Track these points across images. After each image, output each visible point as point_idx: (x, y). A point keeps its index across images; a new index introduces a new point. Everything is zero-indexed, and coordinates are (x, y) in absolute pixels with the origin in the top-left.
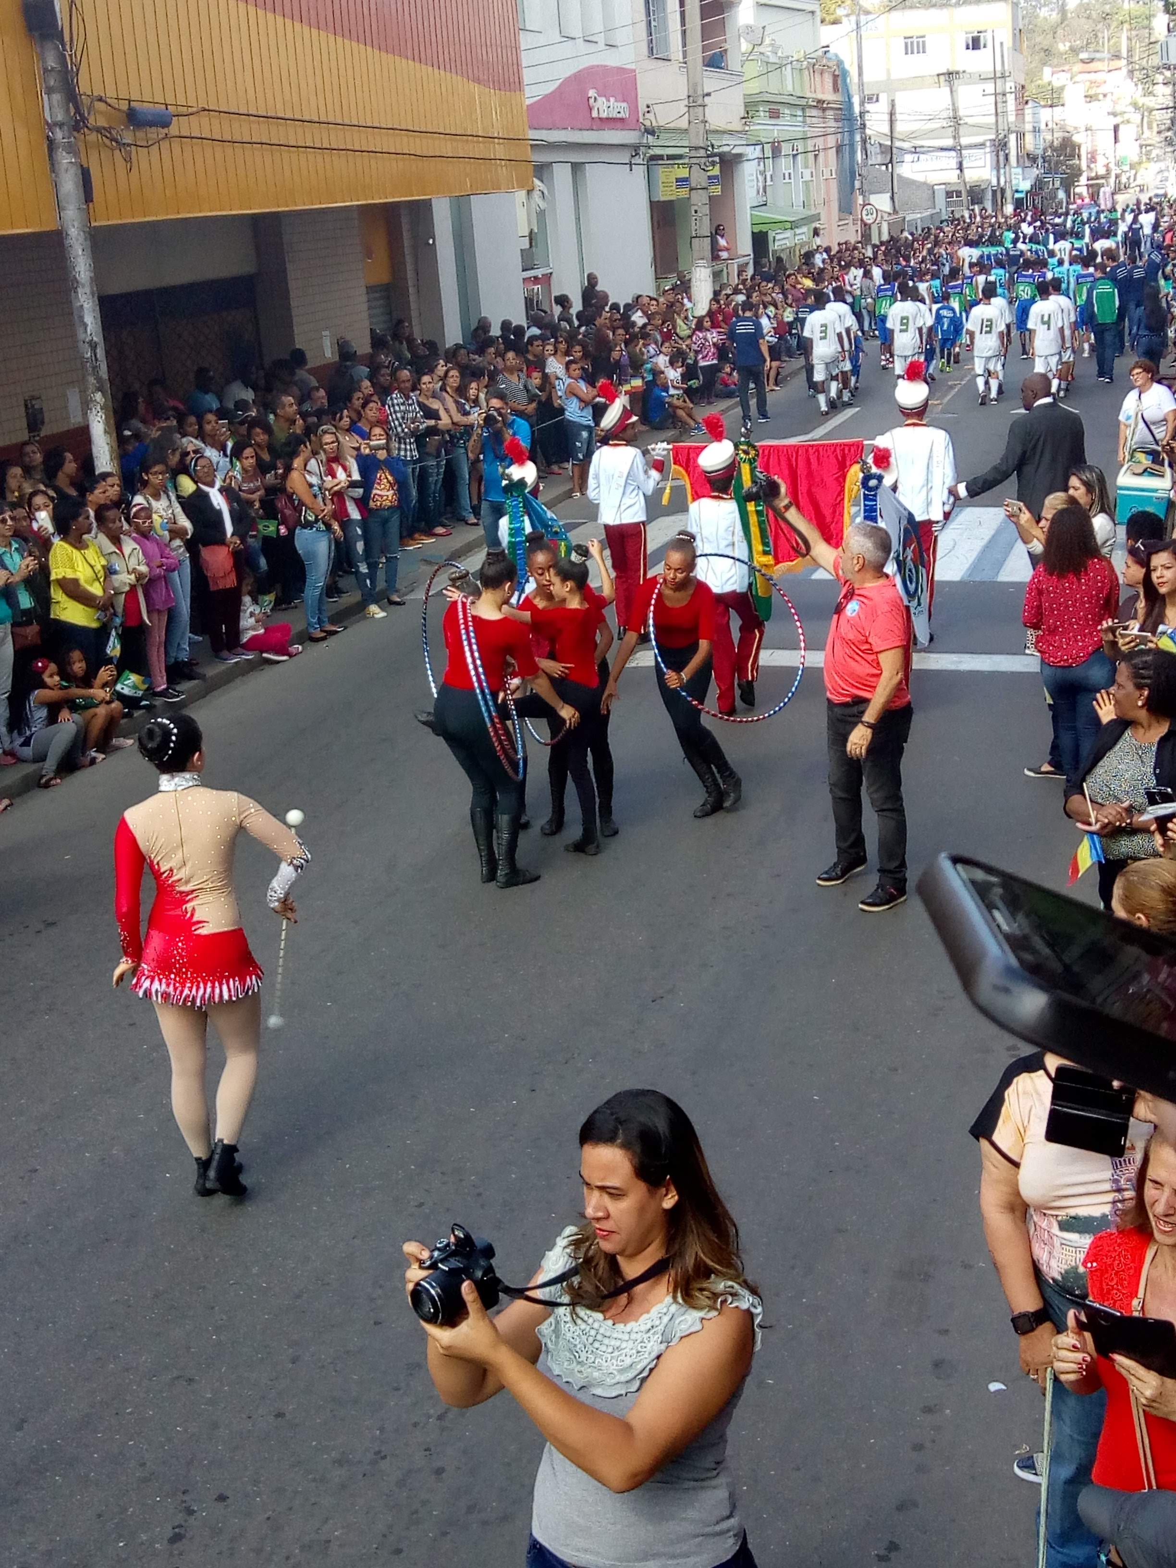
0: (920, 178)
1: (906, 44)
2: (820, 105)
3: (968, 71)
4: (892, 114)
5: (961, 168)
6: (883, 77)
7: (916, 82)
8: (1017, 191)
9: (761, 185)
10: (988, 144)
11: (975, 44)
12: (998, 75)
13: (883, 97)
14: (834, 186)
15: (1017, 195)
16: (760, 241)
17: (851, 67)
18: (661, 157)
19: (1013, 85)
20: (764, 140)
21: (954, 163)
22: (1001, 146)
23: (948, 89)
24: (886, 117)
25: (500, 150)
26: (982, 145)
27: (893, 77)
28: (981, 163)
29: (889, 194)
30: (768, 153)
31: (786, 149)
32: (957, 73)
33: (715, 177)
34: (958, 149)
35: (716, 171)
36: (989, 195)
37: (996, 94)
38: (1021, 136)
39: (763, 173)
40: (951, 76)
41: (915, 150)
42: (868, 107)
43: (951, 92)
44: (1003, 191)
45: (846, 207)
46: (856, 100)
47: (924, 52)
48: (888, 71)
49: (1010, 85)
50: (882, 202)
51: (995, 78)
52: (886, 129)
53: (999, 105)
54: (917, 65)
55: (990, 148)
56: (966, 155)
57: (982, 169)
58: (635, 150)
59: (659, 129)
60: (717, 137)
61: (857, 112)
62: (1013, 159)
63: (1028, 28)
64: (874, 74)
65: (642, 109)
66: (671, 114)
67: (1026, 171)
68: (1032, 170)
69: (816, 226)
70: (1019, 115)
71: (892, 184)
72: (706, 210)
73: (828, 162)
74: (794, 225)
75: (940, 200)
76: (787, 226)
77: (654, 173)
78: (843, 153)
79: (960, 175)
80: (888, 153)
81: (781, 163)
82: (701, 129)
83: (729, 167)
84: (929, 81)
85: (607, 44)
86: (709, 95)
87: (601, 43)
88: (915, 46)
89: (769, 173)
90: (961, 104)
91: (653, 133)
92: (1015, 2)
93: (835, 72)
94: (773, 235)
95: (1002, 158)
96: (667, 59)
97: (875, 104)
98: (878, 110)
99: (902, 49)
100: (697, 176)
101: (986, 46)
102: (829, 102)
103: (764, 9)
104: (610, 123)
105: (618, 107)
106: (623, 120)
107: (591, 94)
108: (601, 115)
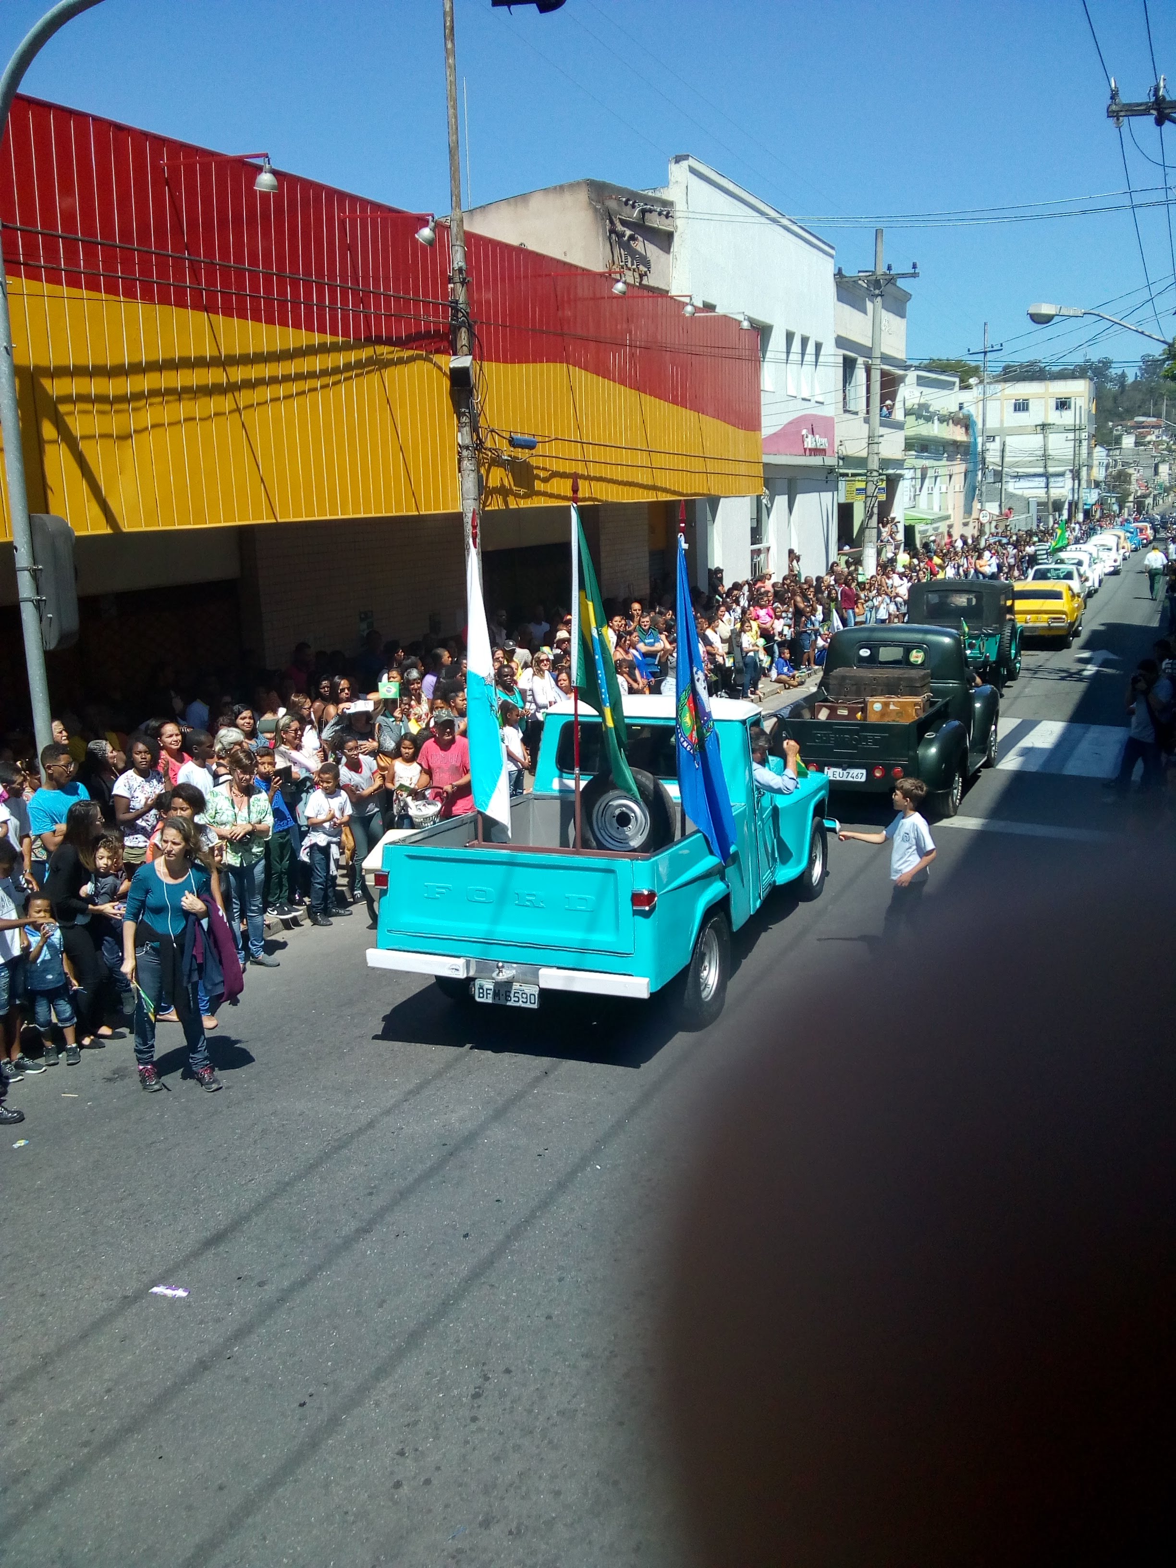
0: (1019, 492)
1: (1015, 405)
2: (955, 443)
3: (1057, 423)
4: (1003, 451)
5: (1047, 487)
6: (999, 425)
7: (1019, 431)
8: (1085, 504)
9: (912, 494)
10: (1068, 472)
11: (1063, 404)
12: (1077, 428)
13: (997, 439)
14: (961, 497)
15: (1086, 507)
16: (909, 531)
17: (978, 420)
18: (846, 475)
19: (1086, 434)
20: (917, 467)
21: (1043, 485)
22: (1076, 475)
23: (1042, 436)
24: (999, 454)
25: (743, 469)
26: (1062, 475)
27: (1005, 425)
28: (1061, 484)
29: (998, 503)
30: (919, 475)
31: (931, 473)
32: (1049, 425)
33: (883, 489)
34: (1046, 476)
35: (884, 485)
36: (1066, 506)
37: (1075, 440)
38: (1090, 467)
39: (914, 486)
40: (1044, 427)
41: (1018, 477)
42: (988, 445)
43: (1044, 437)
44: (1077, 504)
45: (968, 511)
46: (980, 440)
47: (1027, 409)
48: (1002, 421)
49: (1084, 435)
50: (993, 508)
51: (1075, 430)
52: (998, 460)
53: (1077, 448)
54: (1022, 418)
55: (1069, 475)
56: (1052, 480)
57: (1062, 489)
58: (831, 470)
59: (848, 457)
60: (885, 463)
61: (979, 449)
62: (1084, 484)
63: (1099, 396)
64: (992, 423)
65: (837, 443)
66: (856, 448)
67: (1093, 491)
68: (1097, 491)
69: (948, 522)
70: (1090, 454)
71: (1000, 496)
72: (876, 510)
73: (959, 481)
74: (933, 521)
75: (1033, 508)
76: (929, 522)
77: (842, 485)
78: (969, 476)
79: (1047, 493)
80: (999, 476)
81: (927, 481)
82: (876, 458)
83: (892, 483)
84: (1029, 430)
85: (817, 402)
86: (882, 436)
87: (813, 401)
88: (1021, 406)
89: (918, 487)
90: (1050, 446)
91: (843, 459)
92: (1091, 379)
93: (967, 423)
94: (919, 528)
95: (1076, 482)
96: (856, 413)
97: (992, 444)
98: (994, 448)
99: (1012, 408)
100: (871, 488)
101: (1069, 408)
102: (962, 442)
103: (922, 382)
104: (816, 451)
105: (821, 442)
106: (824, 450)
107: (804, 432)
108: (810, 446)
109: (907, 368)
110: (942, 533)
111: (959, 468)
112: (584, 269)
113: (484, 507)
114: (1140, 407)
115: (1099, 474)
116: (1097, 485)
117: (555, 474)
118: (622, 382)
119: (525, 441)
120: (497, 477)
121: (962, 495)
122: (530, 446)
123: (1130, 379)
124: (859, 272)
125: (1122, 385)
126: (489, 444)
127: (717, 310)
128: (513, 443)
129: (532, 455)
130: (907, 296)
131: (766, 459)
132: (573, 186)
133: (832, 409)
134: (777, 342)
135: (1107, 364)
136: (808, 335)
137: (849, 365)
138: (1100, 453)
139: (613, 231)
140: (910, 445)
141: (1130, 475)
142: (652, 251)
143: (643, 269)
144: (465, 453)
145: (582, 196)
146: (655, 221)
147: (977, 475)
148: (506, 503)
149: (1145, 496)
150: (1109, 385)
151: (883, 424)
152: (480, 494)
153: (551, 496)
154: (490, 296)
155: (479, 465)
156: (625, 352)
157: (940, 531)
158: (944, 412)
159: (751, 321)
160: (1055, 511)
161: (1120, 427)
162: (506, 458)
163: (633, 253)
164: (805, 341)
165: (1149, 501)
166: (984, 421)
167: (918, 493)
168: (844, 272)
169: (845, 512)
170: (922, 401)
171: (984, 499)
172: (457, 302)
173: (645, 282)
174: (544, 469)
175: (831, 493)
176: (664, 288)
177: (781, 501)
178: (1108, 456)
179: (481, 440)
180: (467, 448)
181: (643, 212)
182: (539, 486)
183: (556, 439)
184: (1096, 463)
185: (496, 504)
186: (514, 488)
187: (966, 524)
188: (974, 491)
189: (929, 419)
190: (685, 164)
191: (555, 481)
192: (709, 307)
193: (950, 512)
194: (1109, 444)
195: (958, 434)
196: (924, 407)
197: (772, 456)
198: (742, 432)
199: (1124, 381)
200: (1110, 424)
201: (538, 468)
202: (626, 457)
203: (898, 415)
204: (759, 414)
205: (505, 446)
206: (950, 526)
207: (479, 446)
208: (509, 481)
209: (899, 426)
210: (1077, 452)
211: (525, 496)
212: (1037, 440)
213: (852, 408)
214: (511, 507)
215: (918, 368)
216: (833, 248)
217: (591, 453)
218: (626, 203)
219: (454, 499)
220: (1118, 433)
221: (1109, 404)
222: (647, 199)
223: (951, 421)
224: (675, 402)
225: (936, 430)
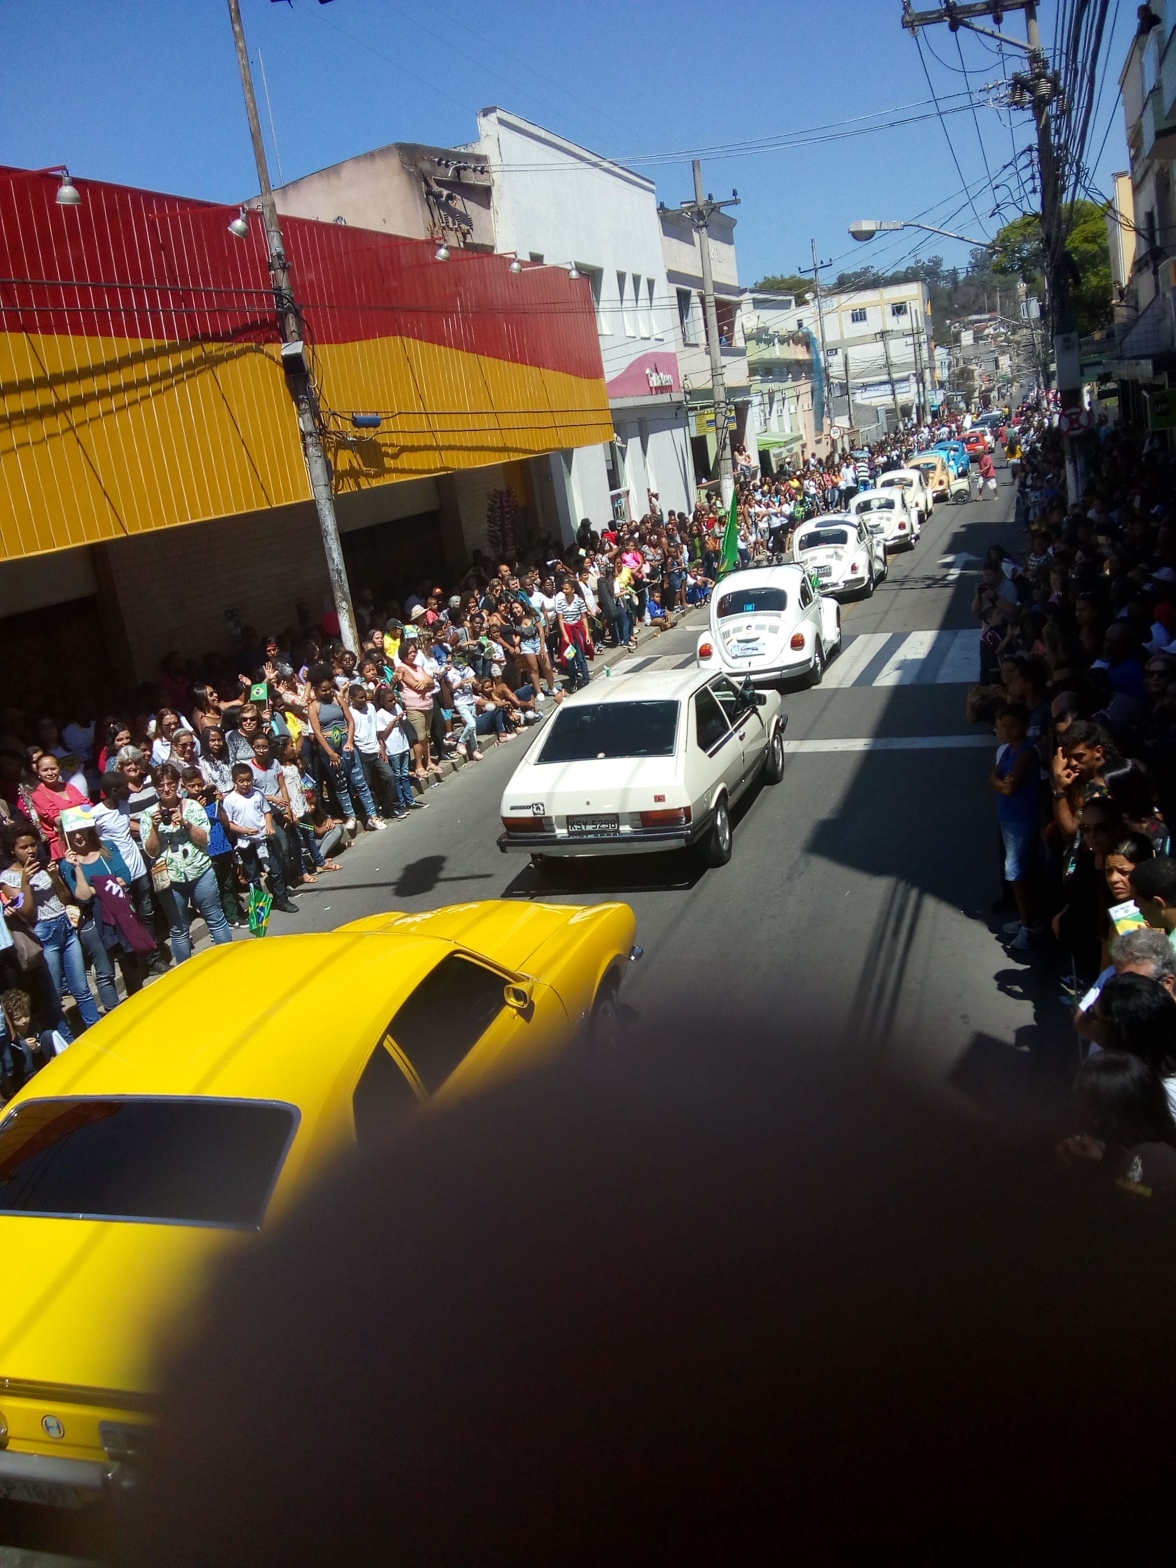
0: (867, 402)
1: (853, 315)
2: (798, 362)
3: (895, 329)
4: (846, 364)
5: (893, 394)
6: (839, 338)
7: (860, 341)
8: (932, 406)
9: (763, 419)
10: (912, 377)
11: (899, 309)
12: (915, 331)
13: (839, 351)
14: (811, 416)
15: (933, 409)
16: (764, 456)
17: (817, 335)
18: (695, 409)
19: (925, 337)
20: (764, 391)
21: (890, 392)
22: (920, 379)
23: (882, 343)
24: (843, 368)
25: (591, 418)
26: (906, 379)
27: (845, 337)
28: (907, 389)
29: (847, 416)
30: (766, 397)
31: (778, 396)
32: (888, 332)
33: (733, 418)
34: (891, 382)
35: (733, 414)
36: (914, 410)
37: (914, 344)
38: (933, 369)
39: (763, 411)
40: (883, 335)
41: (865, 386)
42: (830, 359)
43: (885, 344)
44: (924, 407)
45: (819, 428)
46: (821, 355)
47: (865, 319)
48: (841, 334)
49: (923, 338)
50: (842, 422)
51: (913, 335)
52: (842, 373)
53: (918, 354)
54: (861, 328)
55: (913, 379)
56: (897, 386)
57: (908, 394)
58: (679, 406)
59: (695, 390)
60: (732, 392)
61: (823, 365)
62: (928, 386)
63: (933, 297)
64: (832, 337)
65: (682, 378)
66: (701, 381)
67: (938, 392)
68: (942, 391)
69: (801, 442)
70: (931, 357)
71: (849, 409)
72: (728, 441)
73: (806, 401)
74: (786, 443)
75: (882, 417)
76: (782, 444)
77: (692, 420)
78: (816, 394)
79: (894, 399)
80: (845, 389)
81: (775, 406)
82: (722, 389)
83: (741, 412)
84: (869, 339)
85: (656, 339)
86: (724, 366)
87: (652, 339)
88: (859, 316)
89: (767, 411)
90: (892, 354)
91: (690, 393)
92: (923, 281)
93: (807, 341)
94: (773, 451)
95: (921, 385)
96: (696, 345)
97: (835, 357)
98: (836, 361)
99: (850, 319)
100: (721, 420)
101: (906, 312)
102: (804, 361)
103: (758, 304)
104: (662, 389)
105: (666, 378)
106: (670, 386)
107: (648, 371)
108: (655, 385)
109: (742, 292)
110: (797, 454)
111: (805, 386)
112: (404, 238)
113: (336, 490)
114: (974, 302)
115: (942, 374)
116: (942, 385)
117: (404, 449)
118: (459, 347)
119: (369, 419)
120: (345, 460)
121: (811, 413)
122: (375, 424)
123: (962, 276)
124: (682, 203)
125: (955, 282)
126: (332, 427)
127: (545, 262)
128: (356, 423)
129: (377, 433)
130: (732, 222)
131: (614, 404)
132: (383, 152)
133: (672, 345)
134: (609, 286)
135: (937, 262)
136: (639, 273)
137: (683, 298)
138: (940, 353)
139: (429, 193)
140: (753, 370)
141: (973, 371)
142: (472, 208)
143: (464, 227)
144: (309, 440)
145: (394, 161)
146: (471, 178)
147: (823, 391)
148: (358, 484)
149: (990, 390)
150: (942, 284)
151: (724, 353)
152: (330, 479)
153: (403, 471)
154: (312, 276)
155: (325, 450)
156: (457, 317)
157: (794, 451)
158: (783, 333)
159: (579, 267)
160: (904, 417)
161: (957, 324)
162: (351, 439)
163: (453, 213)
164: (636, 280)
165: (995, 394)
166: (823, 338)
167: (768, 417)
168: (666, 206)
169: (699, 445)
170: (760, 326)
171: (832, 416)
172: (280, 289)
173: (469, 240)
174: (392, 445)
175: (682, 430)
176: (489, 244)
177: (634, 443)
178: (949, 354)
179: (323, 425)
180: (311, 434)
181: (458, 170)
182: (389, 463)
183: (400, 413)
184: (938, 364)
185: (348, 487)
186: (364, 469)
187: (818, 442)
188: (823, 408)
189: (769, 342)
190: (493, 117)
191: (404, 456)
192: (537, 259)
193: (802, 432)
194: (949, 343)
195: (800, 353)
196: (765, 330)
197: (619, 400)
198: (585, 382)
199: (956, 278)
200: (948, 322)
201: (385, 445)
202: (474, 422)
203: (739, 341)
204: (600, 361)
205: (349, 427)
206: (804, 446)
207: (322, 431)
208: (357, 463)
209: (741, 353)
210: (918, 358)
211: (377, 476)
212: (878, 348)
213: (692, 341)
214: (363, 488)
215: (752, 291)
216: (653, 183)
217: (437, 423)
218: (439, 163)
219: (305, 488)
220: (957, 330)
221: (945, 303)
222: (459, 157)
223: (791, 341)
224: (514, 360)
225: (778, 352)
